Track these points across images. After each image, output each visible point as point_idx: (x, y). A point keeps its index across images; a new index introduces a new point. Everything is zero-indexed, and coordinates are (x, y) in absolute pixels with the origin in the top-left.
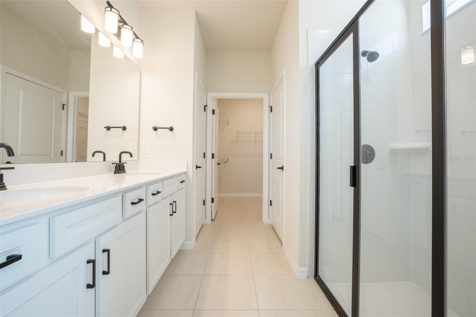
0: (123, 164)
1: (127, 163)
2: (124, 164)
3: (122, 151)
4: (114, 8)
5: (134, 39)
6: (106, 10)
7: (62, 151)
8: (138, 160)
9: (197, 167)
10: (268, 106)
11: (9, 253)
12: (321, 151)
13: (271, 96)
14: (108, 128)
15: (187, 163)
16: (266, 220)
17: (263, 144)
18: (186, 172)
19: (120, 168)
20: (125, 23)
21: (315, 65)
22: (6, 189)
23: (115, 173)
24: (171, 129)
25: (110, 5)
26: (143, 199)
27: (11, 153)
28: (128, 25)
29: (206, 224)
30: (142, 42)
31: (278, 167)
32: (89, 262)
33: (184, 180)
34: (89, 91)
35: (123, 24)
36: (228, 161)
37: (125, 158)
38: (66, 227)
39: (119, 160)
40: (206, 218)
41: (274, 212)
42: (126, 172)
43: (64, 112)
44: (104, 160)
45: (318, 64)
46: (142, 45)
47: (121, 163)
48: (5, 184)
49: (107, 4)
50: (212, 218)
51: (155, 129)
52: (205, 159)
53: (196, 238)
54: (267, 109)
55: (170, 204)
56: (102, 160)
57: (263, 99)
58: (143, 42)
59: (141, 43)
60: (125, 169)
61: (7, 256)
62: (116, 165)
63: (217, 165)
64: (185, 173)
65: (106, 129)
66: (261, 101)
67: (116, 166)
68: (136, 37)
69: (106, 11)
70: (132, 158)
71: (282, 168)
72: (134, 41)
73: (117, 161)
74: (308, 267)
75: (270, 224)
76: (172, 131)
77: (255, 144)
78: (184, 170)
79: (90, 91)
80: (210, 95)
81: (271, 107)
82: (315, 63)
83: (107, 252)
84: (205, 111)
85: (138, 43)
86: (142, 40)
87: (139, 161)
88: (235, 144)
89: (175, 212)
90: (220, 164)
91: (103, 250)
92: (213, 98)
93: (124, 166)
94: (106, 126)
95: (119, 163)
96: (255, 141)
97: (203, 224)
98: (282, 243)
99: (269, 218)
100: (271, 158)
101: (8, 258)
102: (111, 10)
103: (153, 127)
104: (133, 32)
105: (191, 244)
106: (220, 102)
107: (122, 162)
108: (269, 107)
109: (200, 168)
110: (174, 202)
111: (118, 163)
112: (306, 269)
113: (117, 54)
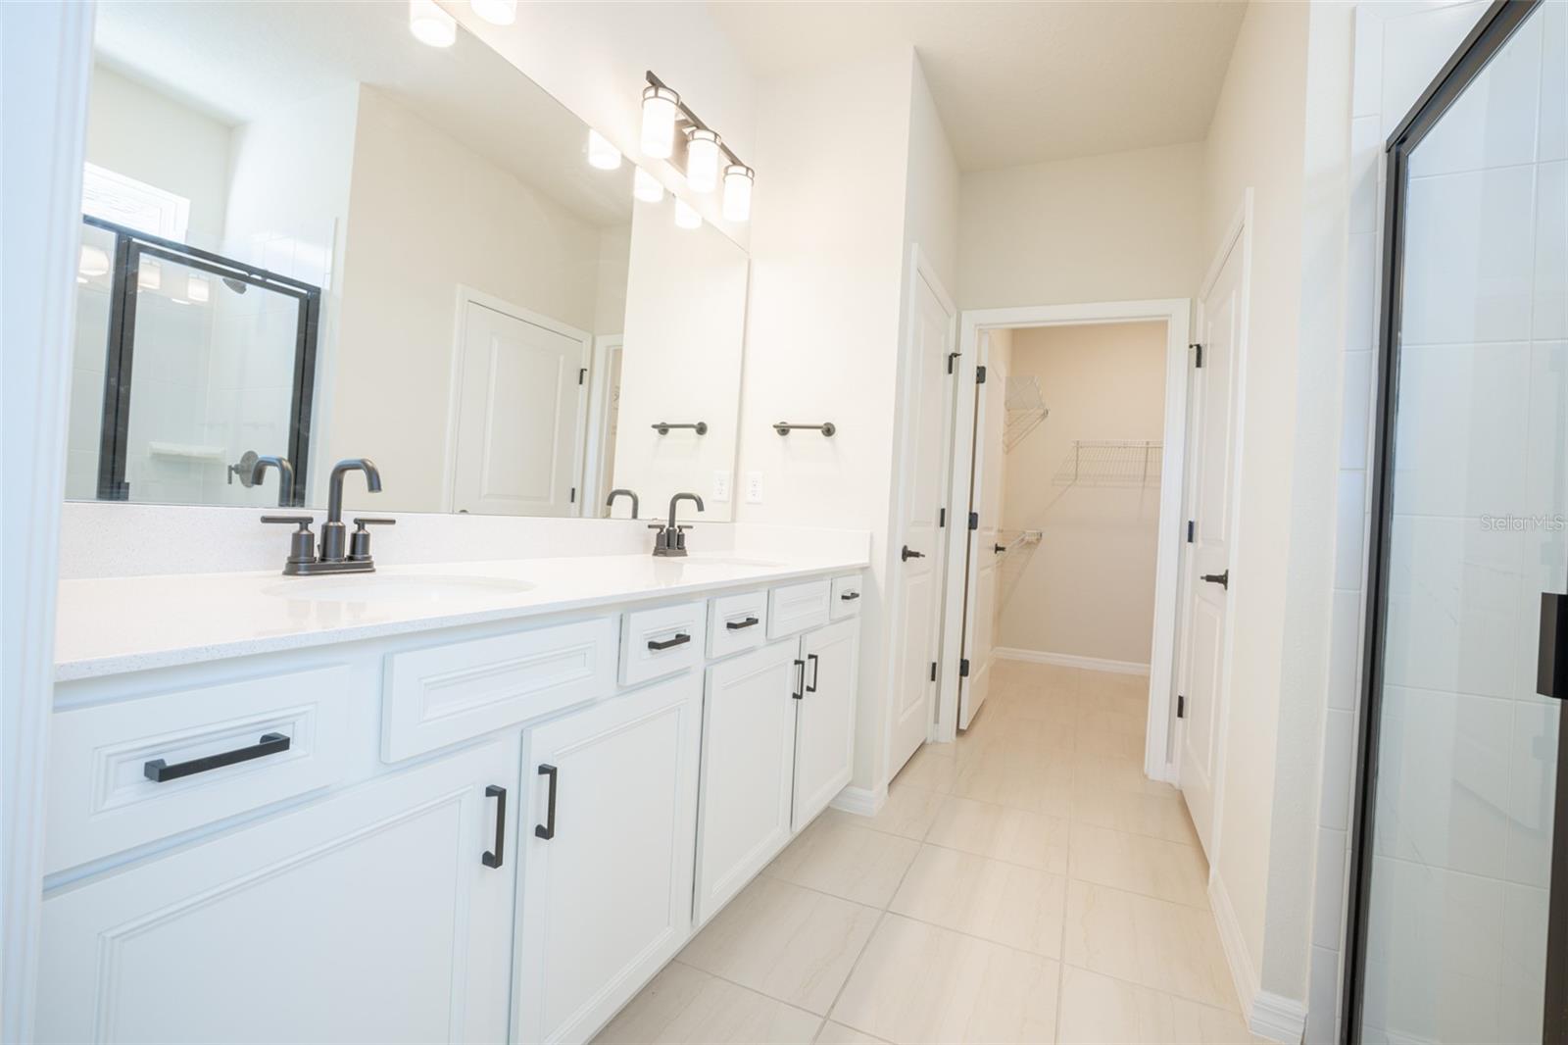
0: (680, 531)
1: (691, 527)
2: (684, 530)
3: (677, 493)
4: (664, 87)
5: (727, 168)
6: (647, 95)
7: (573, 490)
8: (733, 520)
9: (907, 554)
10: (1188, 345)
11: (266, 729)
12: (1395, 516)
13: (1201, 307)
14: (663, 429)
15: (872, 538)
16: (1156, 765)
17: (1160, 488)
18: (867, 568)
19: (670, 542)
20: (699, 125)
21: (1389, 151)
22: (373, 571)
23: (656, 553)
24: (829, 431)
25: (654, 81)
26: (689, 637)
27: (376, 486)
28: (708, 130)
29: (936, 742)
30: (750, 173)
31: (1205, 575)
32: (490, 792)
33: (856, 592)
34: (622, 332)
35: (694, 128)
36: (1038, 540)
37: (686, 511)
38: (426, 685)
39: (668, 519)
40: (937, 721)
41: (1188, 741)
42: (688, 553)
43: (583, 388)
44: (635, 516)
45: (1400, 145)
46: (750, 181)
47: (673, 526)
48: (373, 559)
49: (647, 78)
50: (961, 727)
51: (783, 430)
52: (943, 529)
53: (890, 784)
54: (1181, 356)
55: (797, 662)
56: (630, 515)
57: (1167, 322)
58: (753, 172)
59: (747, 175)
60: (686, 544)
61: (263, 734)
62: (658, 530)
63: (993, 551)
64: (864, 569)
65: (656, 430)
66: (1160, 326)
67: (659, 535)
68: (733, 162)
69: (645, 99)
70: (702, 512)
71: (1223, 580)
72: (726, 173)
73: (665, 520)
74: (1306, 1000)
75: (1171, 785)
76: (833, 437)
77: (1144, 487)
78: (862, 559)
79: (625, 331)
80: (970, 319)
81: (1199, 347)
82: (1388, 141)
83: (548, 775)
84: (950, 372)
85: (737, 179)
86: (748, 169)
87: (736, 524)
88: (1069, 486)
89: (813, 690)
90: (1003, 549)
91: (540, 767)
92: (980, 330)
93: (683, 535)
94: (658, 423)
95: (667, 526)
96: (1145, 476)
97: (928, 741)
98: (1206, 865)
99: (1171, 762)
100: (1190, 540)
101: (264, 738)
102: (656, 96)
103: (778, 423)
104: (723, 147)
105: (873, 798)
106: (1021, 339)
107: (677, 524)
108: (1191, 346)
109: (916, 559)
110: (811, 657)
111: (664, 526)
112: (1301, 1008)
113: (685, 218)
